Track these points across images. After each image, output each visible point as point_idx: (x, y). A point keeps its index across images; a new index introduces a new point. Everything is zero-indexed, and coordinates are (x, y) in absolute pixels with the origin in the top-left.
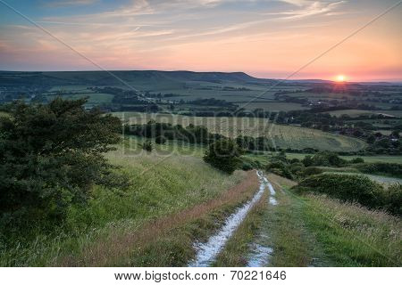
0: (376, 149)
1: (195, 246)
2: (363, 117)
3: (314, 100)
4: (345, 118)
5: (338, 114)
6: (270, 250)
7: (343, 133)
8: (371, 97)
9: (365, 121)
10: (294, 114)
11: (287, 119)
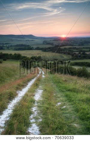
0: (74, 58)
1: (17, 92)
2: (70, 48)
3: (56, 43)
4: (65, 49)
5: (63, 48)
6: (42, 91)
7: (65, 54)
8: (72, 42)
9: (71, 50)
10: (49, 48)
11: (47, 50)
